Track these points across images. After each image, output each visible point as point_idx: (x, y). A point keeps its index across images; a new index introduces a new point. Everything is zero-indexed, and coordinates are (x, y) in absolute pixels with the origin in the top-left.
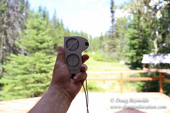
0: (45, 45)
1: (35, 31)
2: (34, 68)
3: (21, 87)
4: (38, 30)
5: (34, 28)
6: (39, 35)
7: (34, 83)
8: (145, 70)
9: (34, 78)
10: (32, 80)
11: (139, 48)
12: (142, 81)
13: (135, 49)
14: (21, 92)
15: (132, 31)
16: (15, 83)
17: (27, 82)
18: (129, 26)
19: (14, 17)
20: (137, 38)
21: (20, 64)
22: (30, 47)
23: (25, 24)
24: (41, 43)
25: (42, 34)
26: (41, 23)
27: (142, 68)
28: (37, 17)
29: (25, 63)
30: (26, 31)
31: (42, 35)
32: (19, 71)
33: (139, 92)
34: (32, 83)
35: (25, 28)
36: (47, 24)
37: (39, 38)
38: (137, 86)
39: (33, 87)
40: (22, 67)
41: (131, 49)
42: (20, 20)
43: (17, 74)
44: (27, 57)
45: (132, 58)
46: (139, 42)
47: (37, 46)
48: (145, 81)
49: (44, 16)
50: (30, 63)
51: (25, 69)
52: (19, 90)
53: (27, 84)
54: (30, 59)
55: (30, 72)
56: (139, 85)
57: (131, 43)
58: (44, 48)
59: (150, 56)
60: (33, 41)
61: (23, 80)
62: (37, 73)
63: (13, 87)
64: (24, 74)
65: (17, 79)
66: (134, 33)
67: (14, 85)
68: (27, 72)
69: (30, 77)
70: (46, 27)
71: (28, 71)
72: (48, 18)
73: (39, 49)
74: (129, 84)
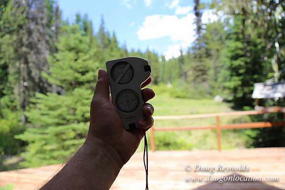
0: (89, 76)
1: (72, 55)
2: (74, 115)
3: (54, 146)
4: (77, 53)
5: (71, 49)
6: (79, 61)
7: (75, 138)
8: (258, 110)
9: (74, 130)
10: (72, 134)
11: (246, 73)
12: (253, 129)
13: (239, 75)
14: (56, 154)
15: (233, 44)
16: (45, 139)
17: (64, 137)
18: (228, 37)
19: (38, 34)
20: (242, 56)
21: (52, 109)
22: (65, 80)
23: (56, 44)
24: (83, 73)
25: (84, 58)
26: (81, 41)
27: (253, 107)
28: (74, 31)
29: (58, 107)
30: (58, 56)
31: (84, 61)
32: (50, 121)
33: (249, 148)
34: (71, 139)
35: (57, 50)
36: (91, 41)
37: (79, 65)
38: (245, 138)
39: (74, 145)
40: (56, 113)
41: (232, 75)
42: (47, 38)
43: (47, 126)
44: (61, 97)
45: (235, 90)
46: (246, 63)
47: (76, 78)
48: (258, 129)
49: (86, 29)
50: (67, 106)
51: (60, 116)
52: (52, 150)
53: (64, 140)
54: (66, 100)
55: (68, 122)
56: (249, 136)
57: (232, 65)
58: (89, 82)
59: (265, 85)
60: (70, 71)
61: (57, 135)
62: (79, 122)
63: (42, 146)
64: (58, 124)
65: (47, 134)
66: (237, 49)
67: (44, 142)
68: (63, 121)
69: (68, 129)
70: (90, 47)
71: (64, 119)
72: (92, 32)
73: (80, 84)
74: (232, 135)
